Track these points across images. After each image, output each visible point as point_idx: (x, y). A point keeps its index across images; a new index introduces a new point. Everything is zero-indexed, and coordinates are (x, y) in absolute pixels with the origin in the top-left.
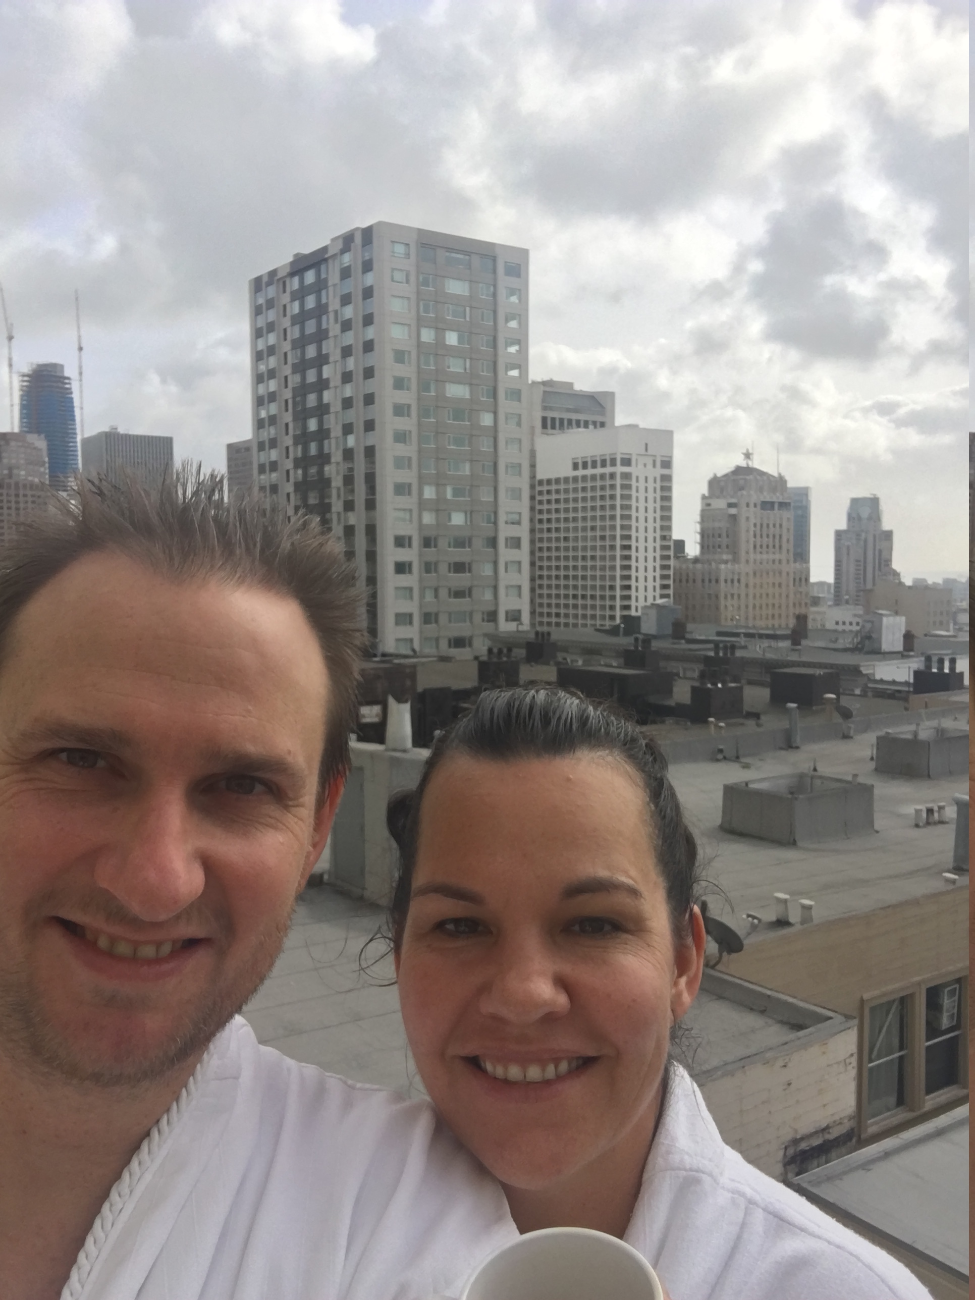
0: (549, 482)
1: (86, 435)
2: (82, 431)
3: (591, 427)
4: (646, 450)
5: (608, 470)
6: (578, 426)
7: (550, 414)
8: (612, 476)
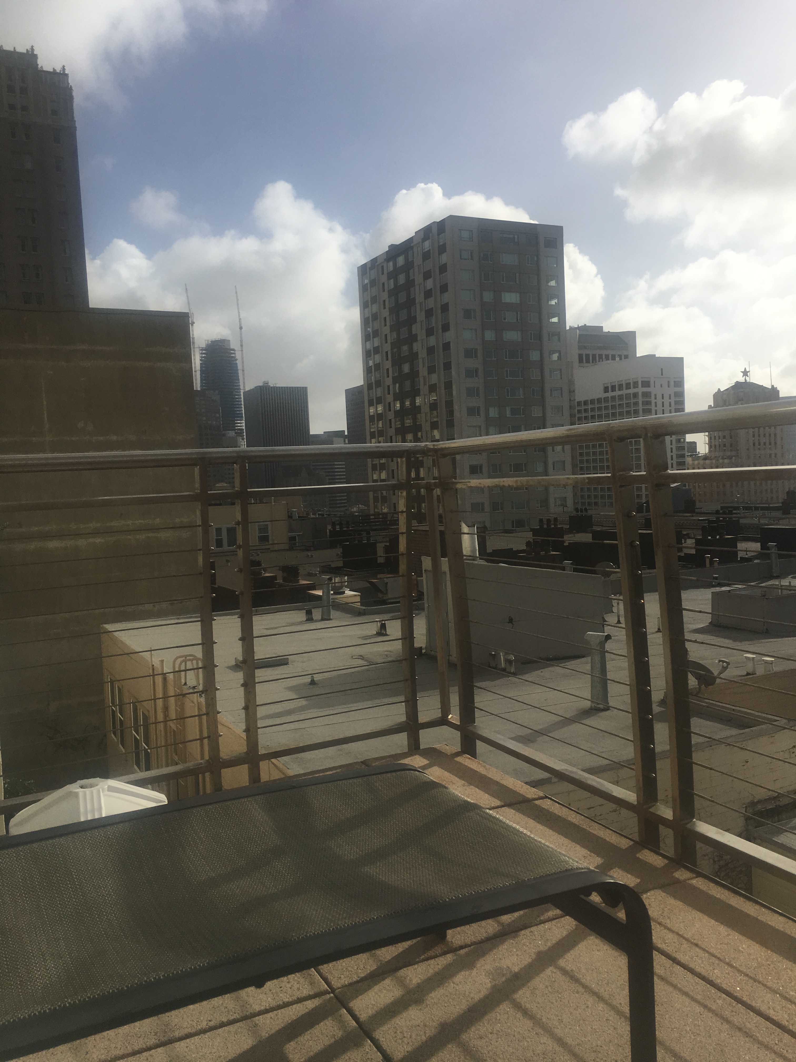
0: (586, 403)
1: (247, 389)
2: (244, 387)
3: (617, 359)
4: (662, 375)
5: (632, 391)
6: (607, 359)
7: (584, 352)
8: (635, 395)
